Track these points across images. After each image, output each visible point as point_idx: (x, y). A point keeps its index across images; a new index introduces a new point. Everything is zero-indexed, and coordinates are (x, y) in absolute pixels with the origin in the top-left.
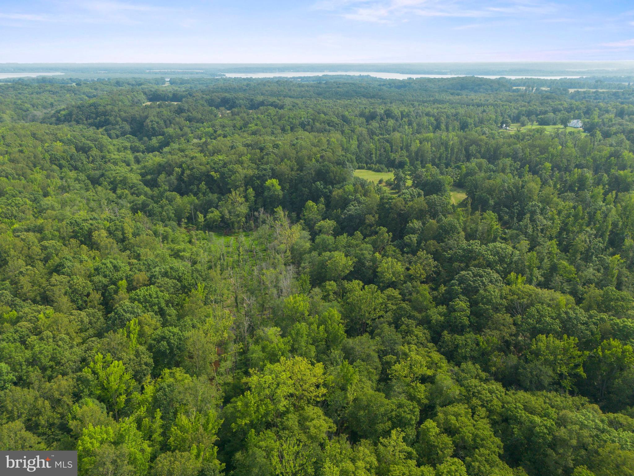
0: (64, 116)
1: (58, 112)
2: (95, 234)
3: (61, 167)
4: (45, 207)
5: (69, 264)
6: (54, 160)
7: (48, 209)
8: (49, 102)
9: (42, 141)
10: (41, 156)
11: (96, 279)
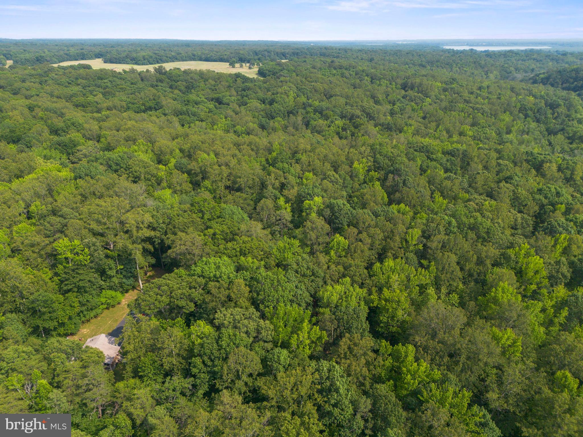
0: (542, 79)
1: (538, 75)
2: (546, 165)
3: (526, 116)
4: (505, 140)
5: (517, 179)
6: (523, 110)
7: (507, 142)
8: (531, 68)
9: (517, 94)
10: (513, 105)
11: (537, 197)
